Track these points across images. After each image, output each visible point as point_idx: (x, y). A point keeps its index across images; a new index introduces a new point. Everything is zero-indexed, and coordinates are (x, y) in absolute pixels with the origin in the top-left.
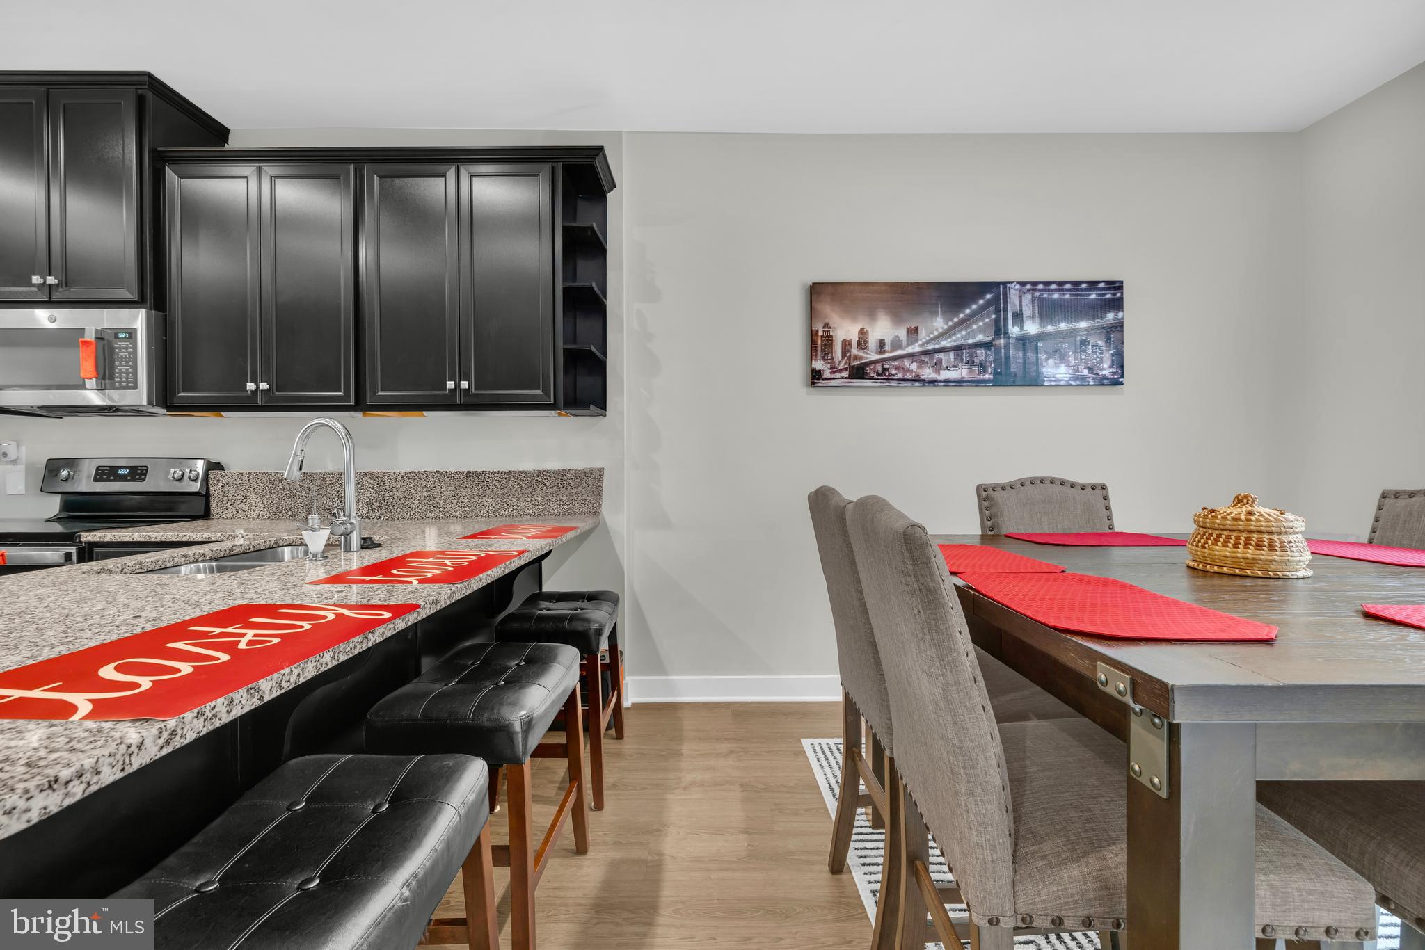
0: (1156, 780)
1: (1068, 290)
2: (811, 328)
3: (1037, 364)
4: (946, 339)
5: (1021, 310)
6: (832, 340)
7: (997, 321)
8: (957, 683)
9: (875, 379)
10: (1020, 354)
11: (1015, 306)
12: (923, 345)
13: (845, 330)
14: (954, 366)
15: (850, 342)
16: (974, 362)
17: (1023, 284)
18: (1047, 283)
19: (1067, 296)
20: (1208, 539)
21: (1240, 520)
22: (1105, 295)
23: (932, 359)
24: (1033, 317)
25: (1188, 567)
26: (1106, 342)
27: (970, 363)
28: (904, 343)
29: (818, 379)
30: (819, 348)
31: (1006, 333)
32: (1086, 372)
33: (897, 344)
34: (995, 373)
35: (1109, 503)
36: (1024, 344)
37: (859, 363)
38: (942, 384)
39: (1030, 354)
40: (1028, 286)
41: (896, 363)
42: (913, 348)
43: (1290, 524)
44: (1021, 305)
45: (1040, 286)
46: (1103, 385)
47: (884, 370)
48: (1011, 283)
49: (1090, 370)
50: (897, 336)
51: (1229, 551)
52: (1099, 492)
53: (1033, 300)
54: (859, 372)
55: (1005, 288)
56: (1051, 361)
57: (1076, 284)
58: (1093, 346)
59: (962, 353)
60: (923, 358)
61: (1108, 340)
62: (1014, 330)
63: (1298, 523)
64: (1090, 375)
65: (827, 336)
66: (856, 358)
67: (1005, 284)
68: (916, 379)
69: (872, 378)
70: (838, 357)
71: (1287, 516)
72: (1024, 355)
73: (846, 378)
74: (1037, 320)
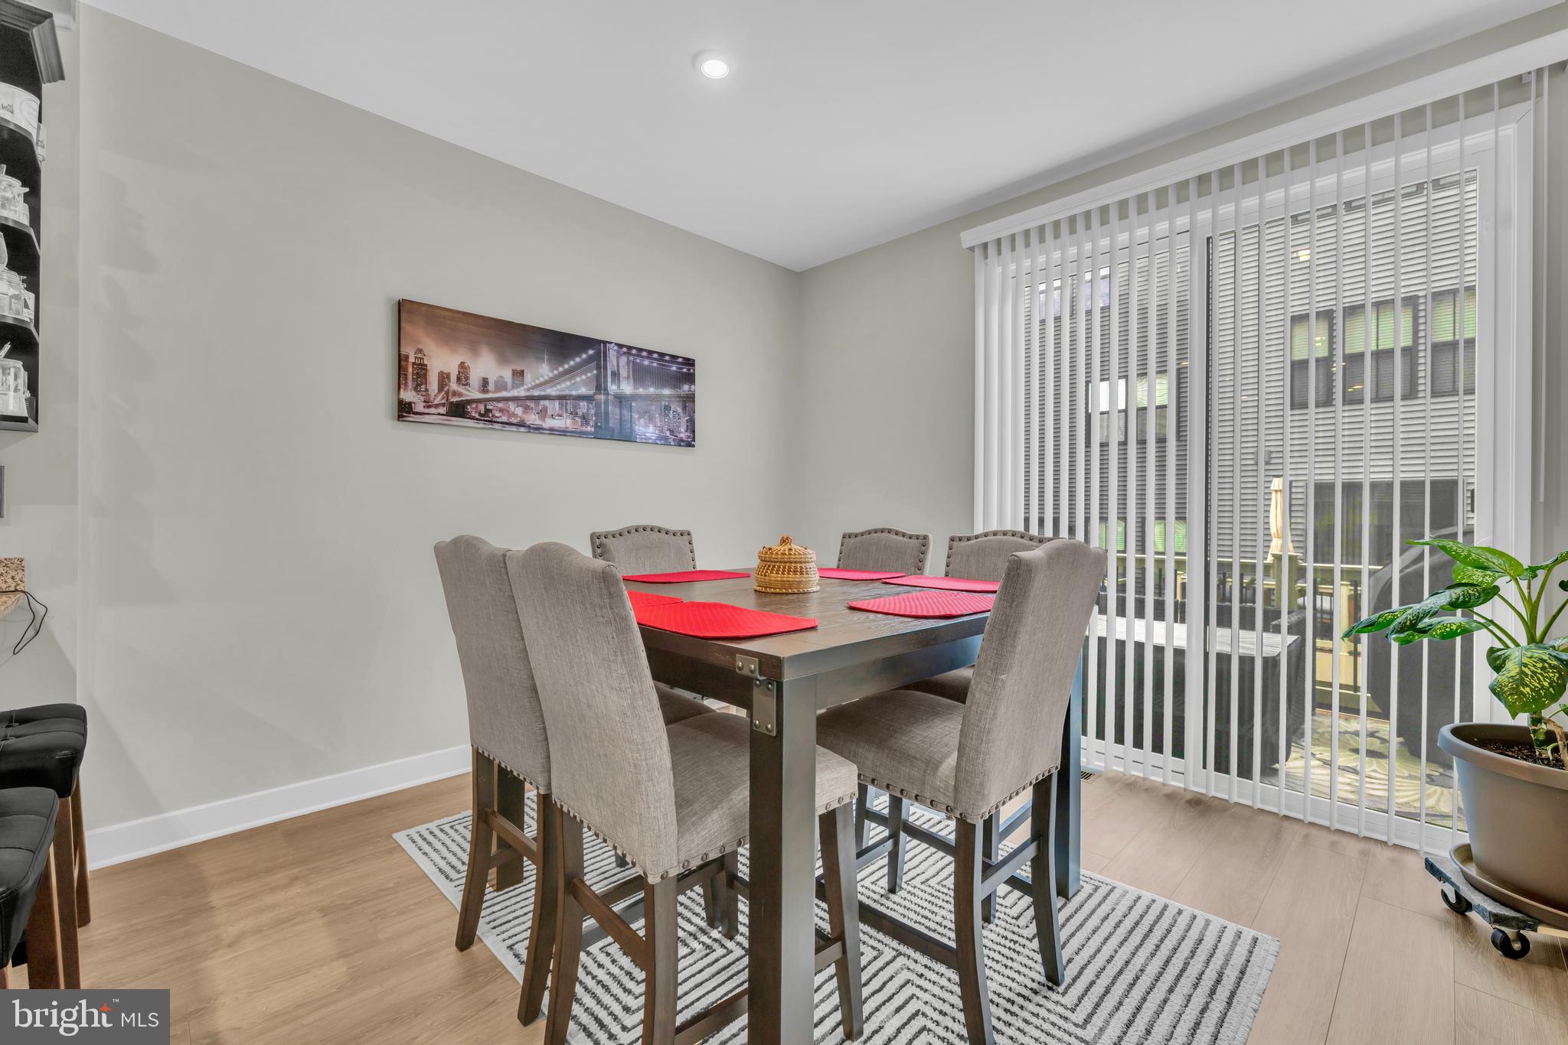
0: (769, 726)
1: (656, 359)
2: (399, 351)
3: (631, 422)
4: (551, 387)
5: (618, 370)
6: (426, 370)
7: (598, 377)
8: (641, 692)
9: (477, 419)
10: (617, 411)
11: (614, 366)
12: (528, 390)
13: (442, 360)
14: (559, 415)
15: (448, 376)
16: (577, 414)
17: (620, 346)
18: (640, 350)
19: (655, 365)
20: (768, 569)
21: (785, 554)
22: (682, 368)
23: (537, 405)
24: (628, 378)
25: (756, 591)
26: (683, 409)
27: (574, 414)
28: (510, 385)
29: (408, 412)
30: (410, 377)
31: (606, 389)
32: (668, 433)
33: (501, 386)
34: (596, 426)
35: (693, 547)
36: (620, 402)
37: (459, 399)
38: (547, 432)
39: (625, 412)
40: (625, 350)
41: (500, 405)
42: (519, 392)
43: (810, 556)
44: (618, 366)
45: (634, 352)
46: (680, 445)
47: (488, 411)
48: (611, 343)
49: (672, 432)
50: (502, 377)
51: (779, 577)
52: (686, 537)
53: (628, 362)
54: (458, 410)
55: (605, 347)
56: (642, 421)
57: (662, 355)
58: (674, 412)
59: (566, 403)
60: (528, 403)
61: (684, 408)
62: (612, 388)
63: (812, 554)
64: (671, 436)
65: (420, 364)
66: (455, 394)
67: (605, 343)
68: (521, 424)
69: (473, 418)
70: (434, 390)
71: (808, 550)
72: (621, 411)
73: (443, 415)
74: (631, 381)
